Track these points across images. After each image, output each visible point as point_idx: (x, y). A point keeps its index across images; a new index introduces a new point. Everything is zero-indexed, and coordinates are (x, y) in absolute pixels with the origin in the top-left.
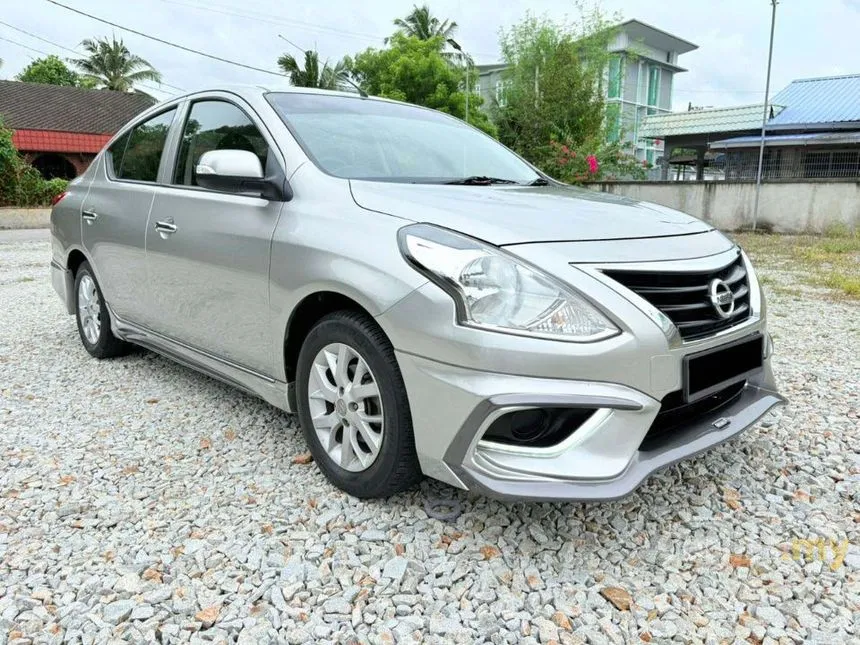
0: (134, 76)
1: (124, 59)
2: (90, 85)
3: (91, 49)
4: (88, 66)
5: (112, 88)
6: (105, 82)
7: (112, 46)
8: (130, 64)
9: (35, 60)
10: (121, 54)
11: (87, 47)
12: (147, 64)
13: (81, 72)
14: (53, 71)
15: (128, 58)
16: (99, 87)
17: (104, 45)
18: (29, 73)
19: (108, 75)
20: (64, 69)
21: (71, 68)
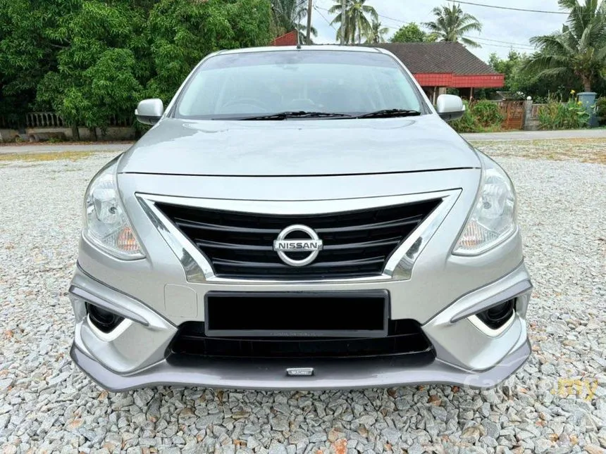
0: (464, 29)
1: (458, 18)
2: (432, 40)
3: (438, 14)
4: (434, 26)
5: (447, 40)
6: (443, 36)
7: (452, 10)
8: (462, 21)
9: (401, 27)
10: (457, 14)
11: (435, 13)
12: (474, 19)
13: (428, 31)
14: (410, 33)
15: (461, 17)
16: (439, 40)
17: (446, 10)
18: (396, 37)
19: (446, 30)
20: (418, 31)
21: (422, 29)
